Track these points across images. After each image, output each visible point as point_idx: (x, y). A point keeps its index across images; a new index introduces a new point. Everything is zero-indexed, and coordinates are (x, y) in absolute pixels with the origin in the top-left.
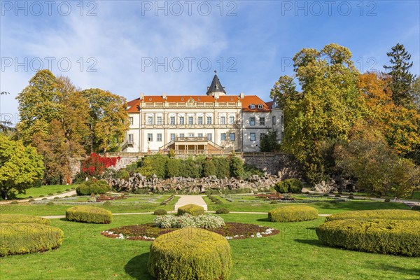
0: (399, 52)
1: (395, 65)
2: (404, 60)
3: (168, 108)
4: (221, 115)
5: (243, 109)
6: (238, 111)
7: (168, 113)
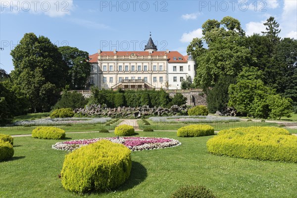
0: (272, 22)
1: (269, 31)
2: (275, 28)
3: (117, 60)
4: (155, 63)
5: (168, 60)
6: (165, 62)
7: (117, 63)
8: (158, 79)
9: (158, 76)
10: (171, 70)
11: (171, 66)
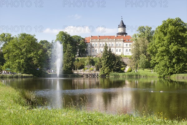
3: (99, 41)
4: (117, 43)
5: (124, 41)
6: (122, 42)
7: (99, 43)
8: (119, 50)
9: (118, 49)
10: (125, 46)
11: (125, 44)
